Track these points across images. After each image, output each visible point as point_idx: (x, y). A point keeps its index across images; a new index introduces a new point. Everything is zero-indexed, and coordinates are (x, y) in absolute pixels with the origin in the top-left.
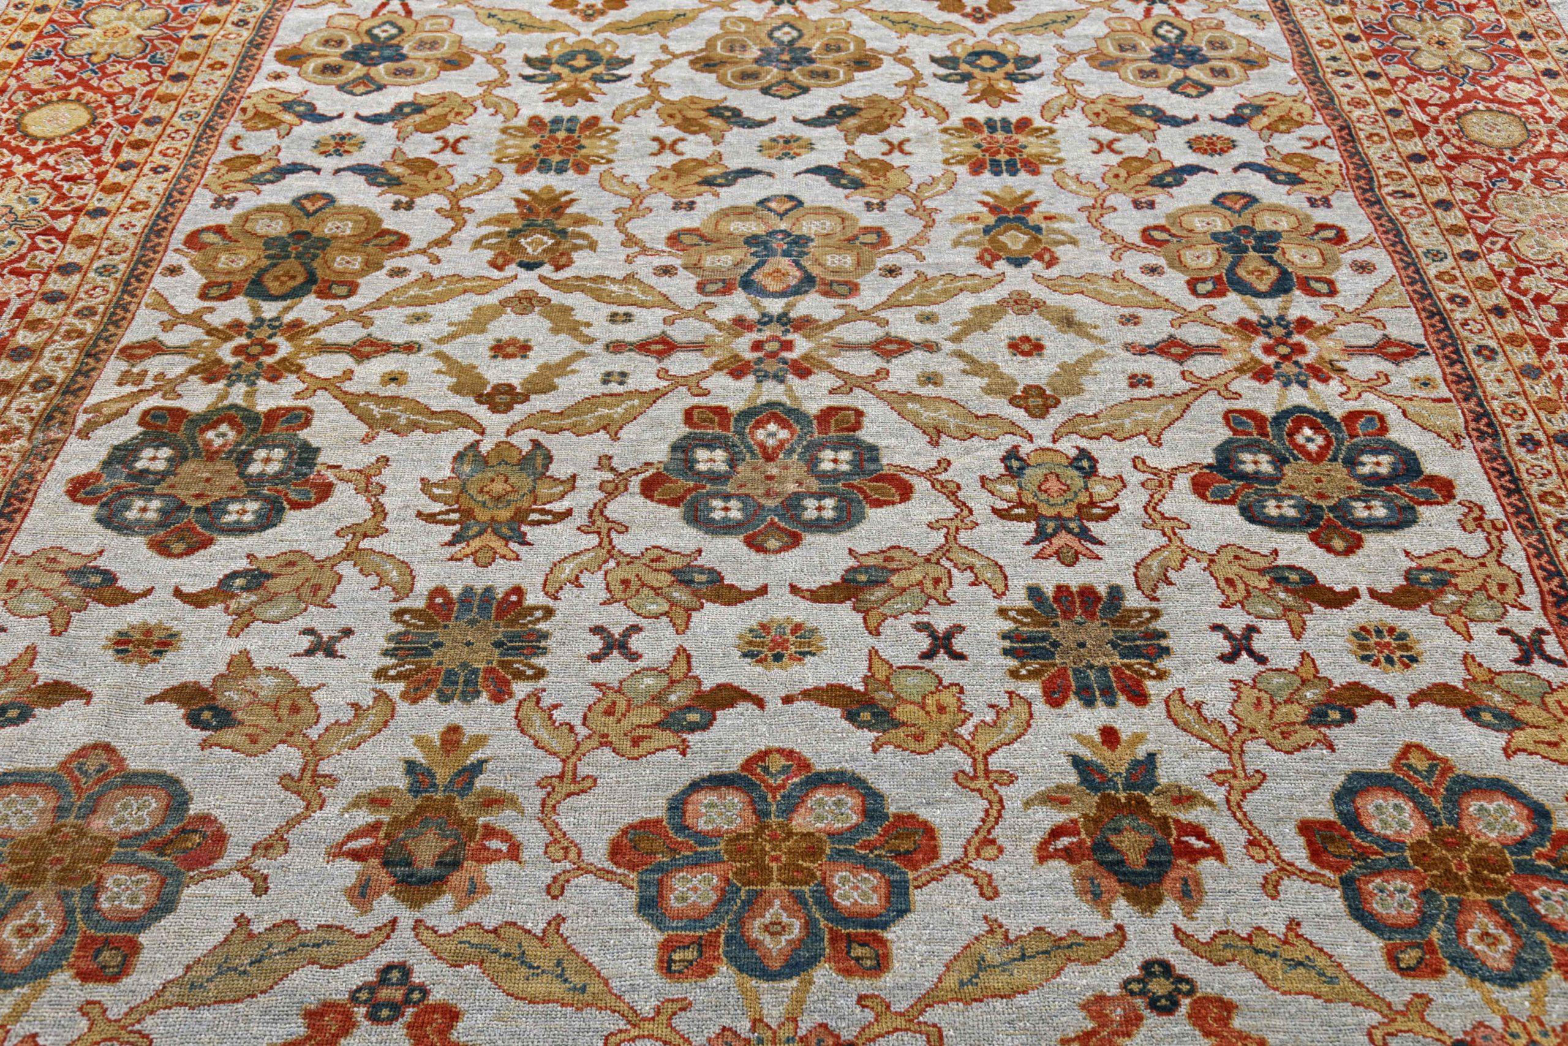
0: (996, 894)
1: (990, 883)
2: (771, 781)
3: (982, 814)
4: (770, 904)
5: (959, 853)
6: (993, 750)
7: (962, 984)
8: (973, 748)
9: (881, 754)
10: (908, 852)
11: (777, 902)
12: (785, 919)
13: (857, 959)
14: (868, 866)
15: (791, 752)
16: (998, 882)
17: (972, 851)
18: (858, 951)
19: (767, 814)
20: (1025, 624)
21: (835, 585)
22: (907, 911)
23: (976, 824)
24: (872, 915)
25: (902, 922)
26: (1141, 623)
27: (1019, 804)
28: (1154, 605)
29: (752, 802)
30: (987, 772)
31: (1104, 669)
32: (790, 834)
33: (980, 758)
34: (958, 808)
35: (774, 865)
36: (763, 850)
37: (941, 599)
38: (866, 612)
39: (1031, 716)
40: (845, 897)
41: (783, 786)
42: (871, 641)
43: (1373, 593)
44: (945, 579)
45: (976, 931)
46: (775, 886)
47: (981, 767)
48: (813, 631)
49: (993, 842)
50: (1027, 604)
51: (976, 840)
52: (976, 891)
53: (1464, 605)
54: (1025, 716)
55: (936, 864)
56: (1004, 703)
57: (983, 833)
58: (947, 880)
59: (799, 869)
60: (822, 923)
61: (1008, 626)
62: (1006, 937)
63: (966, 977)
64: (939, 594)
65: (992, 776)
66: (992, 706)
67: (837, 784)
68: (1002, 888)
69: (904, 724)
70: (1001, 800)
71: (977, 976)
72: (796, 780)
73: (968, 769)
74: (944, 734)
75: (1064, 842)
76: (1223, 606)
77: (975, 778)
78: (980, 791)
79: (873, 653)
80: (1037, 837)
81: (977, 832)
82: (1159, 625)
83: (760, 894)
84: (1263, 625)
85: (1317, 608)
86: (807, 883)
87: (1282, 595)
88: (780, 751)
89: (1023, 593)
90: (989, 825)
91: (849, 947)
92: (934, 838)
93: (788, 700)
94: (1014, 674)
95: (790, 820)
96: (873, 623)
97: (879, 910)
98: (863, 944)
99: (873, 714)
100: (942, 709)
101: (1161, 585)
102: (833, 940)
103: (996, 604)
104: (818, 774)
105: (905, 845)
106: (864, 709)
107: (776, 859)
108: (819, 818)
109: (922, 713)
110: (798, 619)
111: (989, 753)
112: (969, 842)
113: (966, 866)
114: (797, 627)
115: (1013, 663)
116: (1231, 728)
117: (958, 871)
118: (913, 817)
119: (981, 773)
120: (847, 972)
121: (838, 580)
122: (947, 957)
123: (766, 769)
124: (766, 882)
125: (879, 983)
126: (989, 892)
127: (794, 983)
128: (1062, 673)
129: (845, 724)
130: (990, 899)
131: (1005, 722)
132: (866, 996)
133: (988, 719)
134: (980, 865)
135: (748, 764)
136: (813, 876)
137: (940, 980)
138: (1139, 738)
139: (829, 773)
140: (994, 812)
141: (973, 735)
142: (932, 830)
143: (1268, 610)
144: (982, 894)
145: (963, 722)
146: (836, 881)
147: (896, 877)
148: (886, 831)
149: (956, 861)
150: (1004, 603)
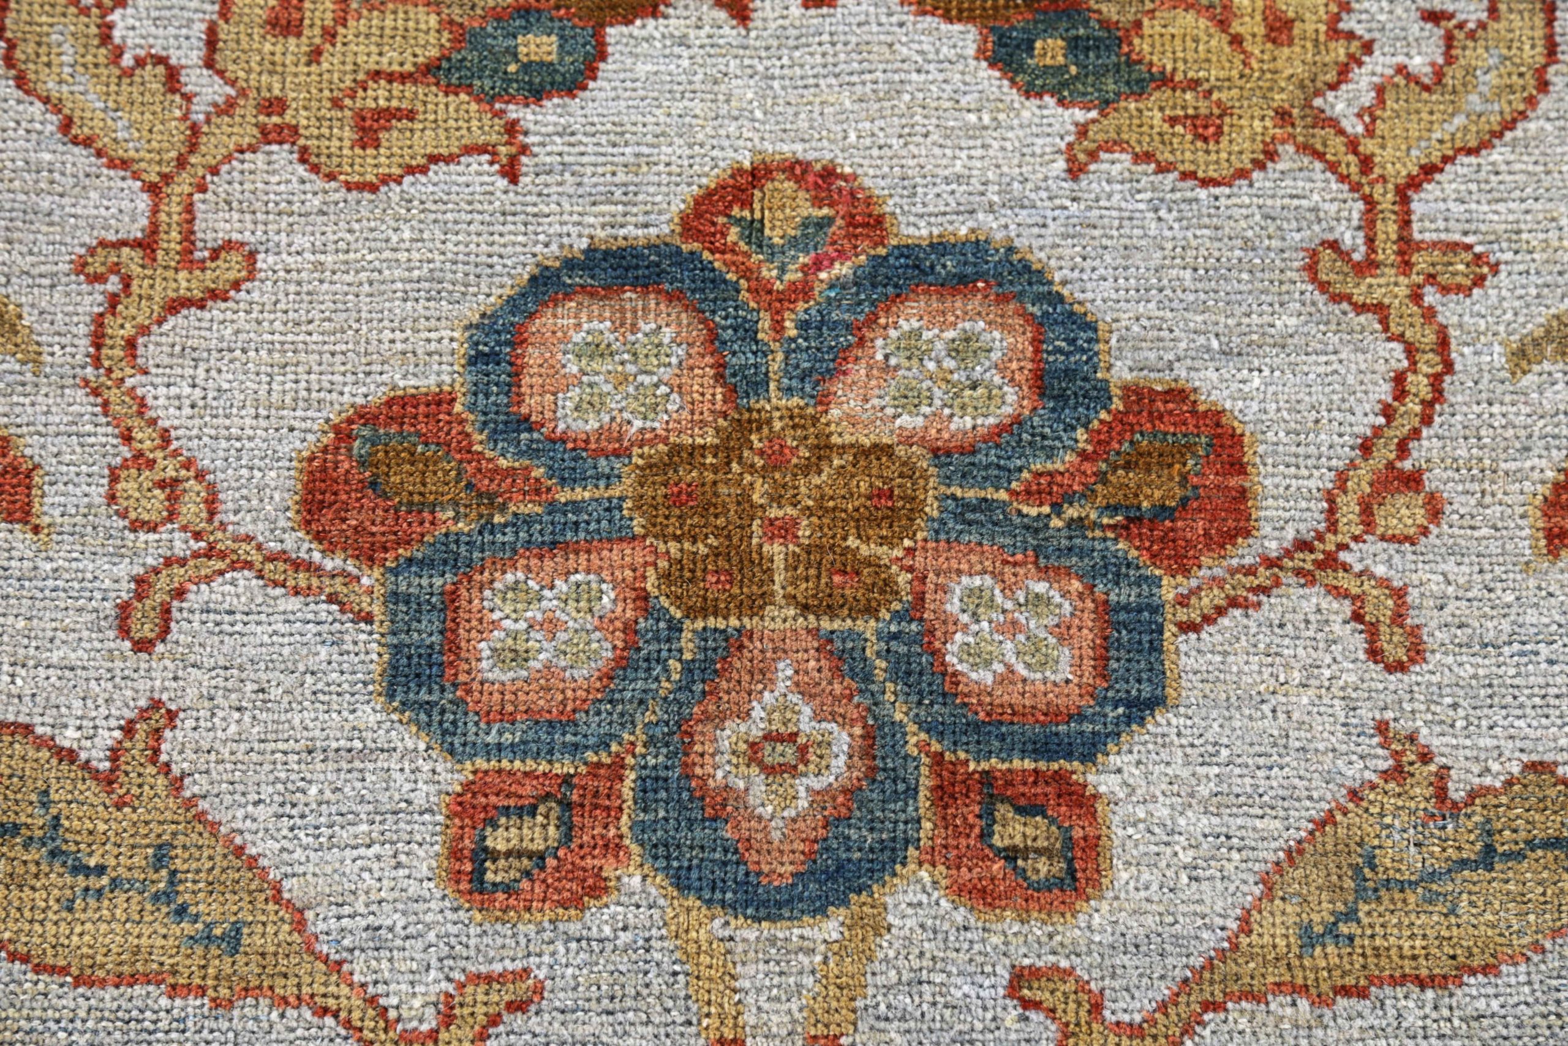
0: (1417, 652)
1: (1398, 618)
2: (769, 272)
3: (1384, 391)
4: (764, 674)
6: (1429, 171)
7: (1309, 939)
8: (1366, 163)
9: (1091, 184)
10: (1162, 511)
11: (785, 670)
12: (806, 724)
13: (1011, 855)
15: (829, 173)
17: (1349, 510)
19: (759, 385)
22: (1156, 702)
23: (1366, 421)
24: (1054, 715)
25: (1141, 738)
27: (1498, 356)
29: (713, 337)
30: (1406, 245)
32: (823, 449)
33: (1386, 199)
34: (1316, 366)
35: (776, 550)
36: (744, 499)
40: (978, 657)
41: (803, 290)
45: (1354, 772)
47: (1388, 229)
49: (1413, 481)
51: (1361, 481)
52: (1358, 643)
54: (1532, 54)
55: (1245, 553)
57: (1384, 453)
58: (1272, 607)
59: (850, 565)
60: (914, 738)
62: (1441, 794)
63: (1320, 916)
65: (1421, 261)
66: (1433, 17)
67: (961, 284)
68: (1435, 636)
69: (1165, 80)
70: (1443, 343)
71: (1350, 915)
72: (842, 269)
73: (1351, 239)
74: (1283, 116)
77: (1369, 266)
78: (1380, 310)
81: (1366, 448)
83: (736, 641)
86: (871, 611)
88: (796, 170)
90: (1403, 426)
91: (988, 815)
92: (1239, 467)
95: (824, 401)
97: (1074, 699)
98: (1028, 809)
99: (1074, 45)
102: (943, 795)
104: (906, 251)
106: (1050, 29)
107: (784, 530)
108: (909, 399)
109: (1219, 42)
111: (1414, 183)
112: (1342, 479)
113: (1330, 562)
117: (1307, 578)
118: (1179, 394)
119: (1387, 252)
122: (1270, 854)
123: (754, 230)
124: (755, 605)
125: (1071, 932)
126: (1394, 648)
127: (831, 928)
129: (988, 77)
130: (1399, 667)
131: (1470, 71)
132: (1035, 973)
133: (1418, 63)
136: (888, 586)
137: (1245, 925)
139: (940, 247)
140: (1419, 384)
141: (1370, 115)
142: (1236, 440)
144: (1374, 654)
145: (1344, 72)
146: (953, 606)
147: (1125, 595)
148: (1101, 442)
149: (1303, 545)
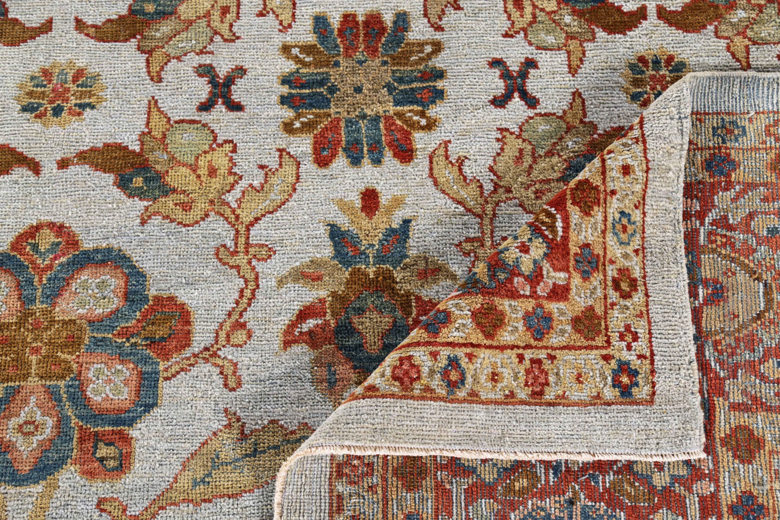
5: (209, 338)
14: (123, 358)
16: (243, 373)
18: (103, 451)
20: (305, 65)
21: (121, 18)
26: (422, 59)
28: (438, 36)
31: (376, 119)
37: (227, 34)
38: (150, 52)
39: (298, 178)
42: (151, 89)
43: (662, 13)
44: (233, 9)
46: (33, 382)
48: (96, 77)
50: (311, 39)
53: (752, 22)
56: (273, 162)
61: (289, 66)
64: (224, 29)
75: (311, 323)
76: (506, 35)
79: (153, 103)
80: (285, 319)
82: (438, 62)
84: (543, 58)
85: (601, 34)
87: (568, 19)
89: (309, 24)
93: (63, 164)
94: (288, 128)
96: (155, 68)
100: (213, 172)
101: (450, 10)
103: (279, 39)
105: (161, 332)
110: (81, 63)
114: (79, 73)
115: (288, 113)
116: (488, 187)
120: (90, 474)
121: (124, 12)
128: (334, 126)
134: (227, 352)
135: (17, 244)
138: (398, 202)
143: (550, 40)
150: (289, 39)
